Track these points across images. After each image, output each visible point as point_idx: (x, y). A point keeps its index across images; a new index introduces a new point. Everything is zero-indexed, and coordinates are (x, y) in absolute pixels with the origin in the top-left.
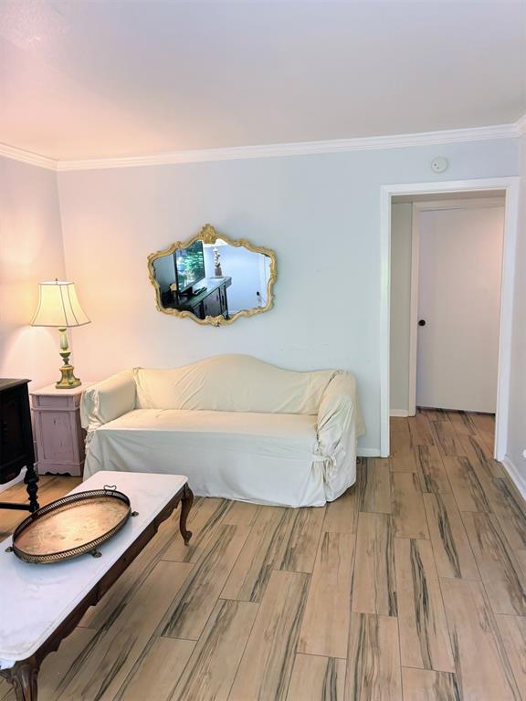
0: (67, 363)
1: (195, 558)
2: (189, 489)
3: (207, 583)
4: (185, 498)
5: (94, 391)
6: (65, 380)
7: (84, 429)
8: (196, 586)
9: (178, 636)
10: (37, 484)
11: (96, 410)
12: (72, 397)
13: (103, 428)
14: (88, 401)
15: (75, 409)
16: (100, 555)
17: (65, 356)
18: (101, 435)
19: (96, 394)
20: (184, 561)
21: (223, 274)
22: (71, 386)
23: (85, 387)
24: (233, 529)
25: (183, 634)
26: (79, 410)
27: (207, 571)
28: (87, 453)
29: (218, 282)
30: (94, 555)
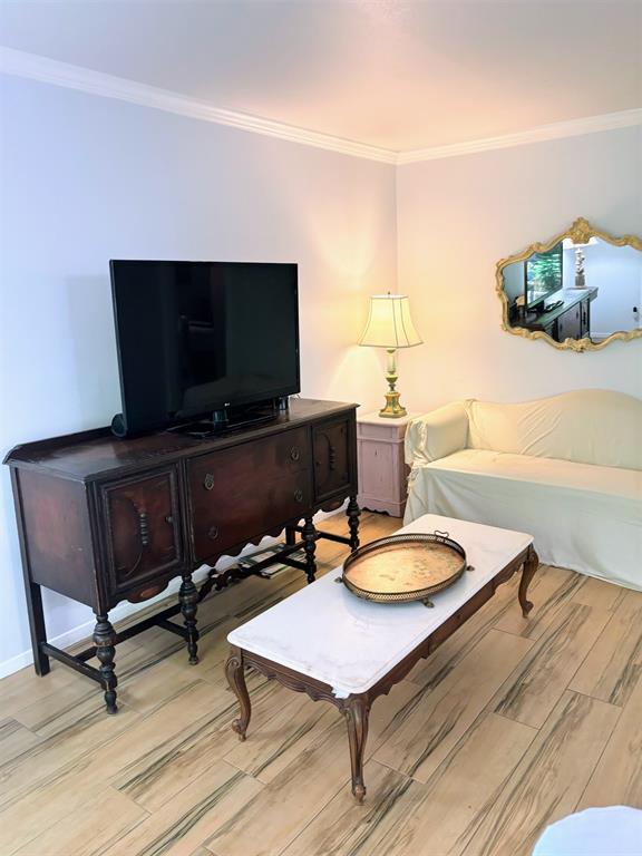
0: (392, 389)
1: (535, 635)
2: (534, 552)
3: (552, 668)
4: (528, 563)
5: (421, 423)
6: (389, 408)
7: (407, 465)
8: (537, 667)
9: (515, 717)
10: (359, 518)
11: (422, 444)
12: (396, 427)
13: (429, 466)
14: (413, 434)
15: (399, 441)
16: (432, 606)
17: (392, 381)
18: (427, 473)
19: (424, 426)
20: (522, 635)
21: (587, 284)
22: (396, 416)
23: (412, 418)
24: (587, 611)
25: (521, 718)
26: (403, 443)
27: (551, 652)
28: (410, 491)
29: (579, 294)
30: (426, 604)
